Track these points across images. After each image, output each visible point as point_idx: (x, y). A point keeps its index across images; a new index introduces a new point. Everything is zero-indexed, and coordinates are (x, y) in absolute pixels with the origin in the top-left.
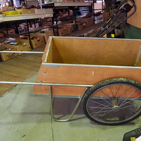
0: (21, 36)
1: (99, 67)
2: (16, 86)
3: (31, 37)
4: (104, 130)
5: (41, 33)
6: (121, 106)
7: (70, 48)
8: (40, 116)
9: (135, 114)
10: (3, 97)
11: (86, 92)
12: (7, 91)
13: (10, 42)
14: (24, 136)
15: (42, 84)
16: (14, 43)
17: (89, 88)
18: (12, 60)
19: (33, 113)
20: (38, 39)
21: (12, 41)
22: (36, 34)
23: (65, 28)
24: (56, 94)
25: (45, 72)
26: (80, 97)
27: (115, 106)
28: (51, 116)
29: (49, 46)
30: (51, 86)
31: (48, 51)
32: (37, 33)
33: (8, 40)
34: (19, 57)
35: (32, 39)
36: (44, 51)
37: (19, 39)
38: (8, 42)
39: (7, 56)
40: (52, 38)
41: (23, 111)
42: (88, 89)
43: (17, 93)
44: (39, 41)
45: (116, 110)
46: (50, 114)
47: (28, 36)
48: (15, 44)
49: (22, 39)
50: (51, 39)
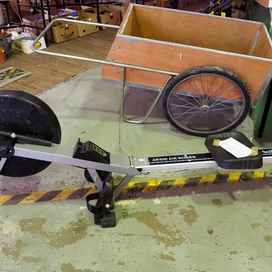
0: (84, 8)
1: (189, 49)
2: (75, 77)
3: (100, 11)
4: (187, 139)
5: (116, 5)
6: (212, 106)
7: (156, 24)
8: (106, 114)
9: (230, 123)
10: (57, 88)
11: (169, 81)
12: (62, 81)
13: (68, 15)
14: (84, 132)
15: (114, 64)
16: (74, 16)
17: (173, 76)
18: (69, 43)
19: (97, 110)
20: (112, 14)
21: (70, 14)
22: (108, 7)
23: (155, 2)
24: (131, 82)
25: (120, 48)
26: (160, 89)
27: (204, 106)
28: (119, 116)
29: (128, 16)
30: (125, 68)
31: (127, 21)
32: (110, 5)
33: (63, 12)
34: (80, 39)
35: (102, 13)
36: (119, 25)
37: (80, 12)
38: (63, 14)
39: (62, 35)
40: (134, 6)
41: (83, 106)
42: (172, 78)
43: (77, 84)
44: (112, 17)
45: (205, 111)
46: (119, 113)
47: (96, 8)
48: (74, 18)
49: (85, 11)
50: (132, 7)
